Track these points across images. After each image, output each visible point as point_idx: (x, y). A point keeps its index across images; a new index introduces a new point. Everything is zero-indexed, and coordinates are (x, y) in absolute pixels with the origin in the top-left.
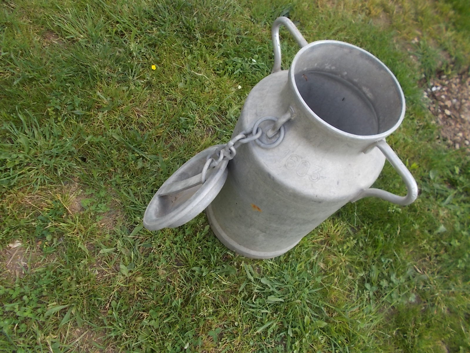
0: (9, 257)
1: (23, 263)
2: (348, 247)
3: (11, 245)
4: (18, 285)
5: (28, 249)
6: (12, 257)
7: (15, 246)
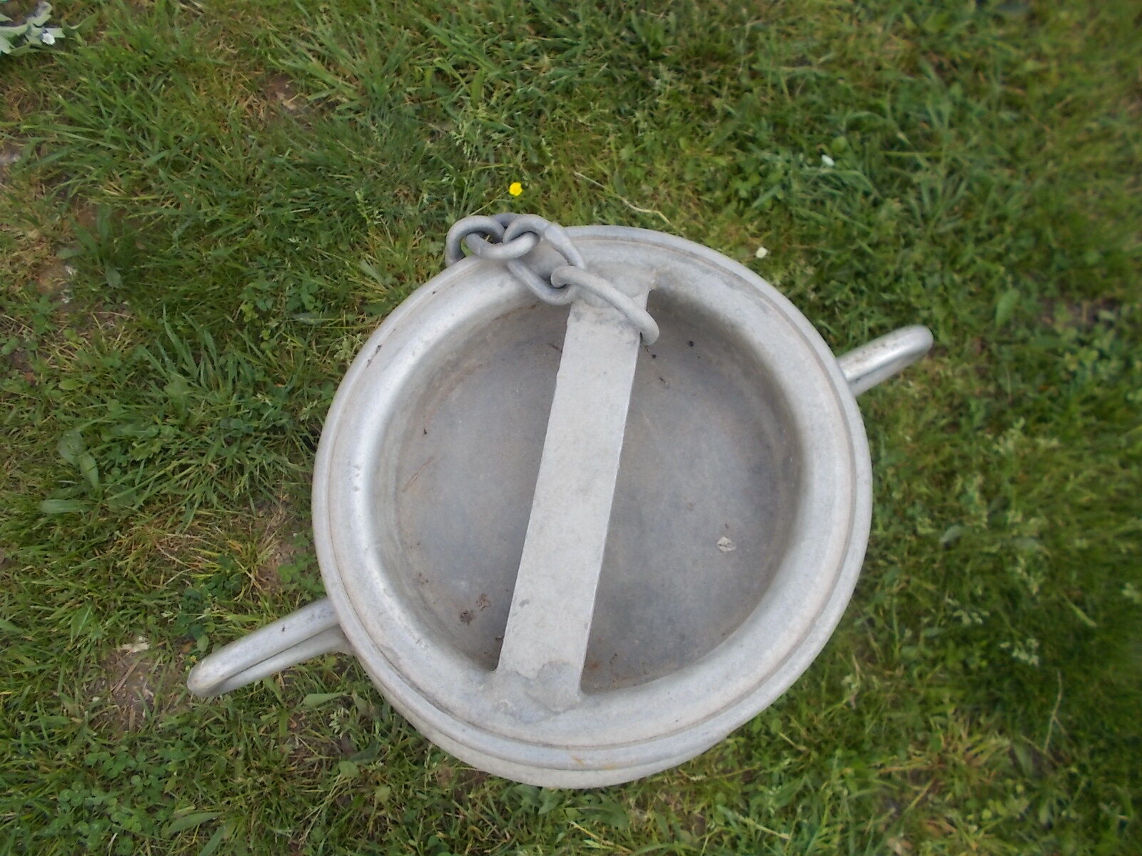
0: (122, 673)
1: (147, 692)
2: (996, 816)
3: (126, 647)
4: (127, 749)
5: (158, 661)
6: (127, 675)
7: (136, 650)
